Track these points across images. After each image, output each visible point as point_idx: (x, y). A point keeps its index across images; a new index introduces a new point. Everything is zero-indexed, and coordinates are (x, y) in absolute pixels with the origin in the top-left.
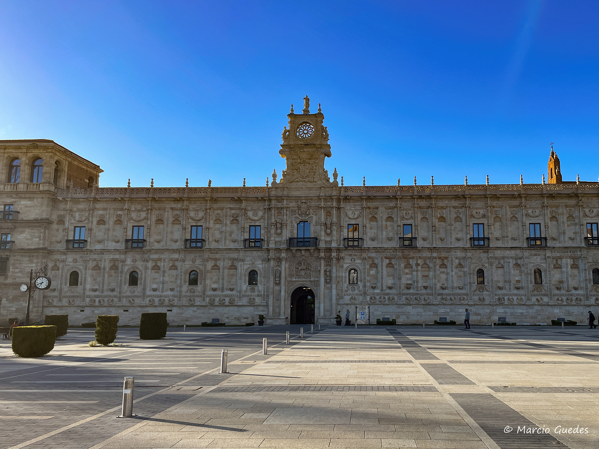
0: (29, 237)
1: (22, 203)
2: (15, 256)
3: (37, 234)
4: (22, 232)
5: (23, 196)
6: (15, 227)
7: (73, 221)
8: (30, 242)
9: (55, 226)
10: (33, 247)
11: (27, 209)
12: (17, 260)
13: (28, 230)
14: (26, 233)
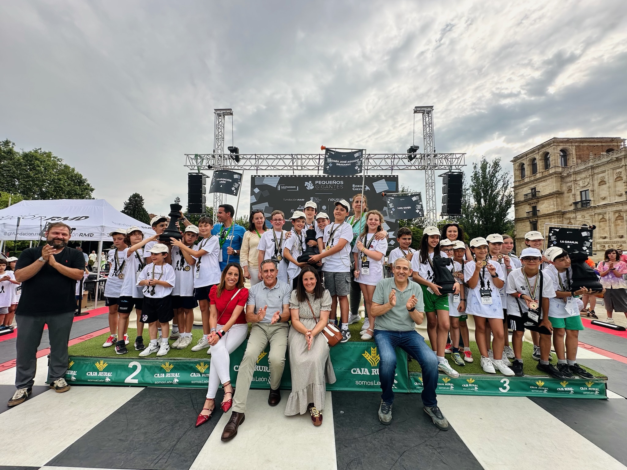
0: (547, 205)
1: (540, 185)
2: (541, 219)
3: (552, 203)
4: (544, 203)
5: (540, 180)
6: (538, 201)
7: (578, 188)
8: (548, 209)
9: (566, 195)
10: (551, 212)
11: (544, 188)
12: (542, 222)
13: (546, 201)
14: (546, 203)
